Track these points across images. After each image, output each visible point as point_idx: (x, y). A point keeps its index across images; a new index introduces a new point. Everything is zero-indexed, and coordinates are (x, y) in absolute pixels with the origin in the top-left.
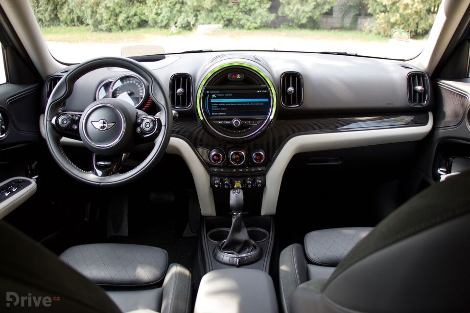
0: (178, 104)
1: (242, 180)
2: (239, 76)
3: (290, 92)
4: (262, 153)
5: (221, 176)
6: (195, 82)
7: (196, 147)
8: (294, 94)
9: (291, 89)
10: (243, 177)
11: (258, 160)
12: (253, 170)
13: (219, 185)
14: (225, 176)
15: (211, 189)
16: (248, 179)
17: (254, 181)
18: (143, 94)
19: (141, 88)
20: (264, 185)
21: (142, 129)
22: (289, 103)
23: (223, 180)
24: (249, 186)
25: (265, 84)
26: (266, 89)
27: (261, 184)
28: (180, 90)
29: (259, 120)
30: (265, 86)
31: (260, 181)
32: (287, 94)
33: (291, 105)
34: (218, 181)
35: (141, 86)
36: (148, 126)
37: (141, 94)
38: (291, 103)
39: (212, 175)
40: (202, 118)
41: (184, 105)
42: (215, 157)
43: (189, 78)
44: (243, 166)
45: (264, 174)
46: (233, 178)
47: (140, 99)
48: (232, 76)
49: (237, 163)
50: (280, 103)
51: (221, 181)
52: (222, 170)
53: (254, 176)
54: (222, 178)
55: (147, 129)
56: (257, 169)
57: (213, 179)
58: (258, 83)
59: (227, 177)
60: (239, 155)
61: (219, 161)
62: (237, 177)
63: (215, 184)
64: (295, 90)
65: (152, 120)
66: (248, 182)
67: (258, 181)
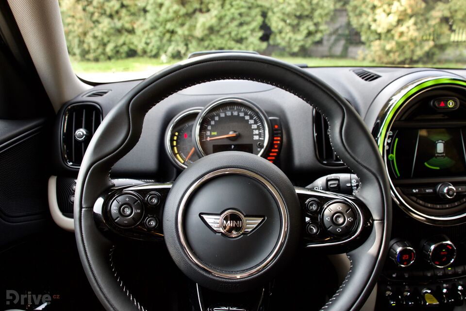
2: (451, 104)
18: (264, 137)
19: (255, 127)
35: (256, 122)
36: (341, 221)
61: (409, 261)
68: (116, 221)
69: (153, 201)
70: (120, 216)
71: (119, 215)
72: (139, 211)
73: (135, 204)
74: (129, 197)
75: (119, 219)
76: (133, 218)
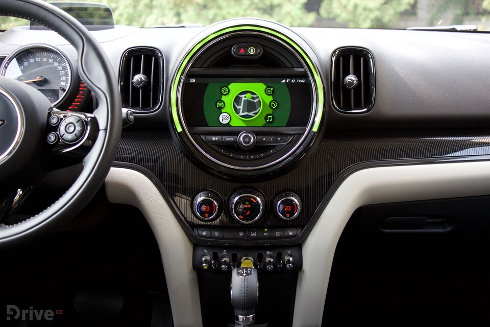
0: (135, 105)
1: (256, 256)
2: (252, 51)
3: (351, 83)
4: (296, 200)
5: (215, 246)
6: (168, 62)
7: (173, 195)
8: (358, 88)
9: (351, 78)
10: (257, 249)
11: (288, 212)
12: (278, 234)
13: (210, 265)
14: (222, 247)
15: (195, 274)
16: (268, 253)
17: (279, 257)
18: (67, 83)
19: (63, 73)
20: (298, 267)
21: (58, 138)
22: (347, 106)
23: (219, 255)
24: (270, 267)
25: (302, 67)
26: (304, 76)
27: (293, 263)
28: (139, 78)
29: (291, 135)
30: (302, 70)
31: (291, 259)
32: (344, 86)
33: (351, 109)
34: (208, 258)
35: (64, 68)
36: (72, 129)
37: (63, 84)
38: (352, 107)
39: (197, 244)
40: (179, 129)
41: (146, 105)
42: (204, 208)
43: (158, 54)
44: (258, 226)
45: (298, 245)
46: (237, 251)
47: (61, 92)
48: (238, 49)
49: (246, 218)
50: (330, 106)
51: (215, 257)
52: (217, 234)
53: (279, 247)
54: (215, 251)
55: (69, 137)
56: (286, 234)
57: (200, 252)
58: (289, 65)
59: (227, 248)
60: (251, 202)
61: (211, 213)
62: (247, 249)
63: (202, 263)
64: (359, 80)
65: (80, 120)
66: (268, 259)
67: (286, 258)
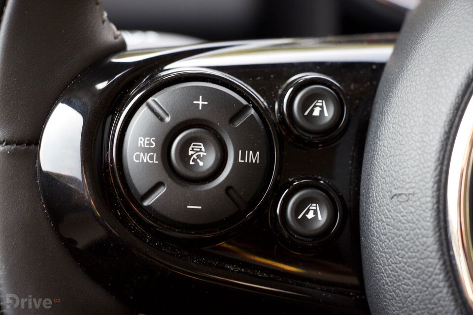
68: (146, 203)
69: (316, 112)
70: (168, 180)
71: (163, 176)
72: (253, 157)
73: (238, 124)
74: (208, 94)
75: (162, 191)
76: (227, 188)
